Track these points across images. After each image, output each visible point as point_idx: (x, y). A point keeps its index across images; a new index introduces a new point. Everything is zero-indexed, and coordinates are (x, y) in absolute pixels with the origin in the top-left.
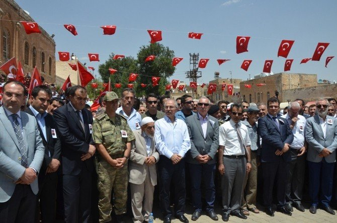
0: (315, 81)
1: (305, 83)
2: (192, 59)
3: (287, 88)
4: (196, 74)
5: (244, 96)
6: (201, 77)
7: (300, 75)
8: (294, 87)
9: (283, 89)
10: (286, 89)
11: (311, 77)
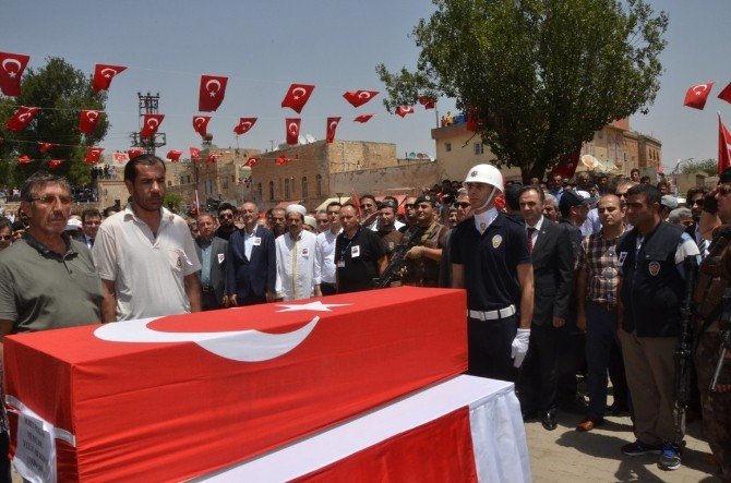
0: (393, 155)
1: (373, 160)
2: (143, 105)
3: (339, 169)
4: (153, 139)
5: (260, 185)
6: (164, 144)
7: (364, 144)
8: (352, 168)
9: (332, 171)
10: (337, 171)
11: (385, 148)
